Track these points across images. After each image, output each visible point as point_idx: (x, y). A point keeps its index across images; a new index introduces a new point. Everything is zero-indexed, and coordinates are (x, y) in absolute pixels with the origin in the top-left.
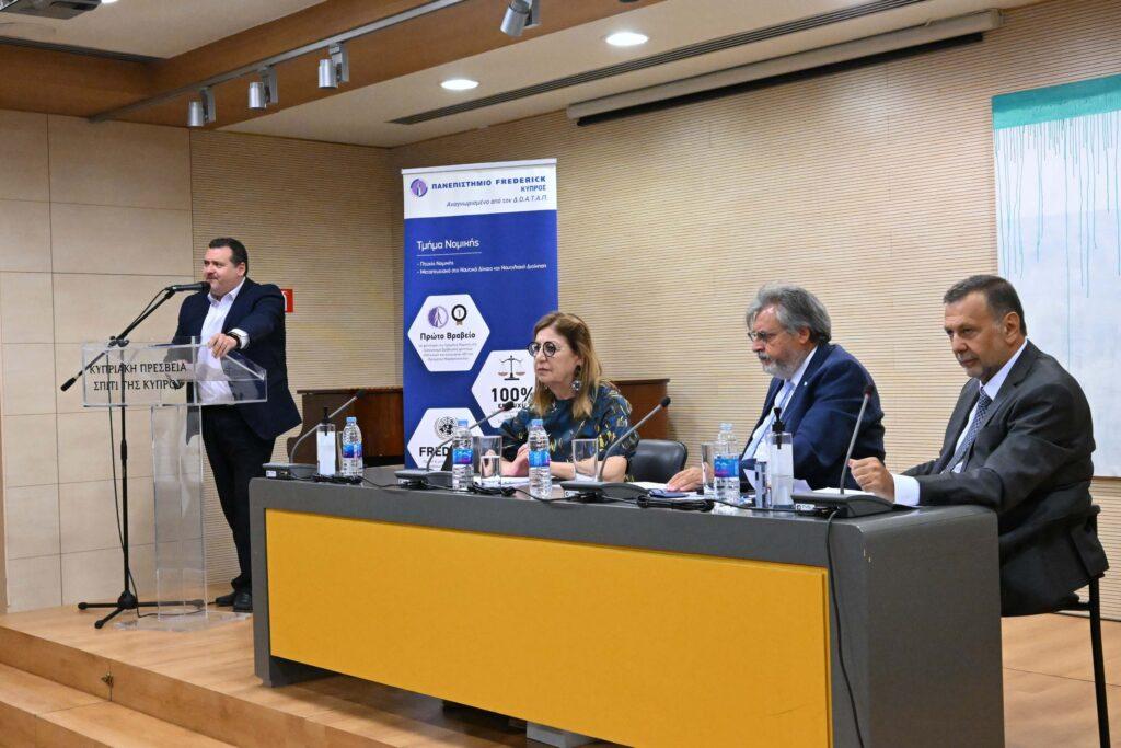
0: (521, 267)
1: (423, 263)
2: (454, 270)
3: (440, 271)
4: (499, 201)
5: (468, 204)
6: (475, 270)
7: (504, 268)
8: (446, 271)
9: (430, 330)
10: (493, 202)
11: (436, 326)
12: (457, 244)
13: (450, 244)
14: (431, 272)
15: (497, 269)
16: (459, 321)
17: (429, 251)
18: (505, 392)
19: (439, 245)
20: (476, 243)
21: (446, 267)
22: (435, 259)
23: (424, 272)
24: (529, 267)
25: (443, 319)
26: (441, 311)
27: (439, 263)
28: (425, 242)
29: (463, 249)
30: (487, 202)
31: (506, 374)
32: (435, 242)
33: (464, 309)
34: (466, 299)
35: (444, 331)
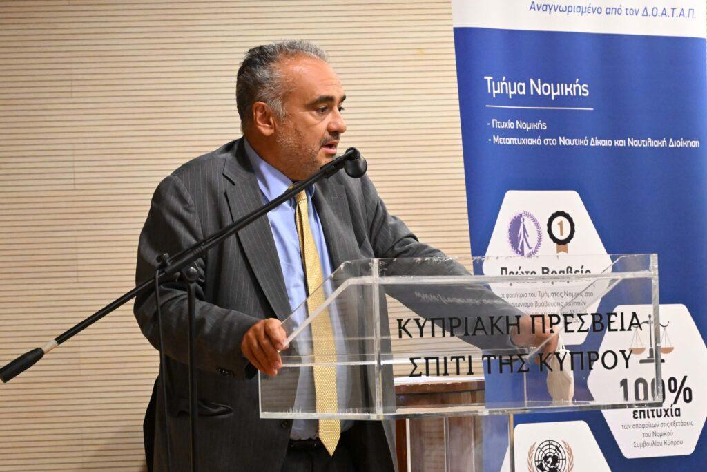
0: (658, 144)
1: (496, 123)
2: (547, 141)
3: (523, 141)
4: (618, 11)
5: (568, 10)
6: (583, 142)
7: (633, 143)
8: (532, 142)
9: (515, 263)
10: (609, 11)
11: (522, 253)
12: (551, 87)
13: (538, 88)
14: (509, 141)
15: (620, 143)
16: (562, 243)
17: (503, 98)
18: (641, 386)
19: (518, 89)
20: (583, 90)
21: (533, 134)
22: (515, 116)
23: (497, 140)
24: (673, 144)
25: (533, 240)
26: (528, 223)
27: (521, 125)
28: (497, 79)
29: (561, 100)
30: (598, 10)
31: (641, 351)
32: (512, 79)
33: (570, 220)
34: (570, 201)
35: (534, 264)
